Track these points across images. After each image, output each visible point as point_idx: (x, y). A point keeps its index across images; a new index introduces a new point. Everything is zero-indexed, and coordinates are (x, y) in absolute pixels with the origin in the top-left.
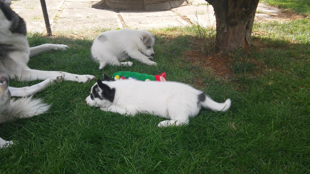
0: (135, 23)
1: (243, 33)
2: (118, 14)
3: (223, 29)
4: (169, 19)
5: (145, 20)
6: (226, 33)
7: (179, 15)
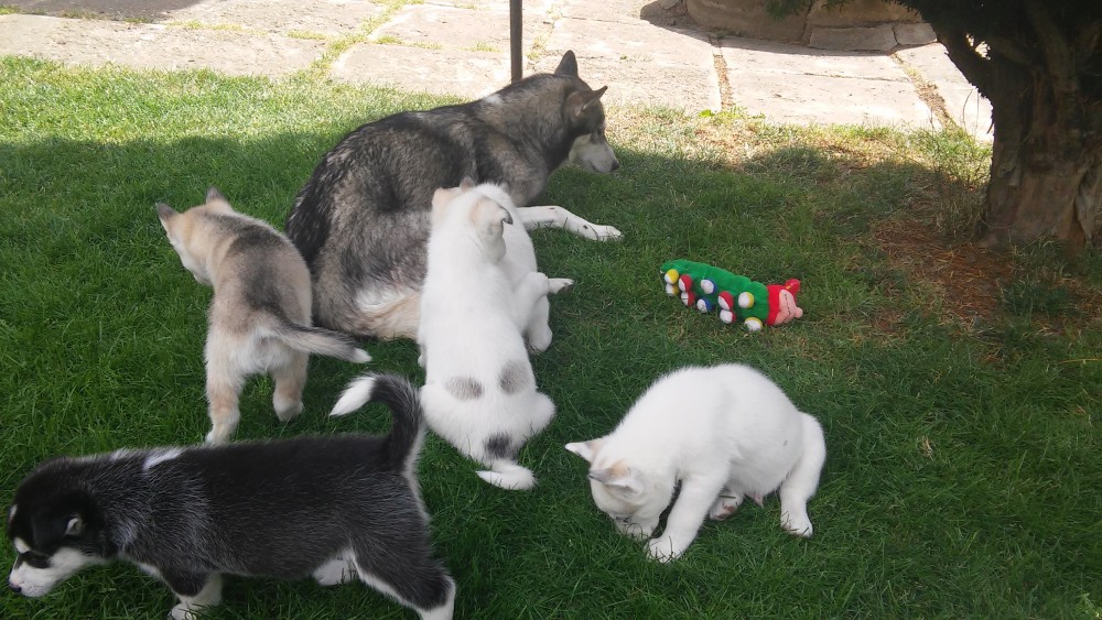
0: (761, 94)
1: (1067, 197)
2: (716, 50)
3: (1008, 175)
4: (874, 92)
5: (794, 86)
6: (1015, 188)
7: (914, 77)
